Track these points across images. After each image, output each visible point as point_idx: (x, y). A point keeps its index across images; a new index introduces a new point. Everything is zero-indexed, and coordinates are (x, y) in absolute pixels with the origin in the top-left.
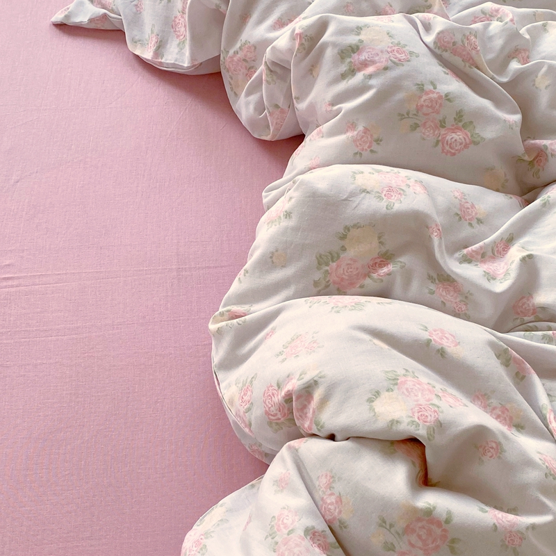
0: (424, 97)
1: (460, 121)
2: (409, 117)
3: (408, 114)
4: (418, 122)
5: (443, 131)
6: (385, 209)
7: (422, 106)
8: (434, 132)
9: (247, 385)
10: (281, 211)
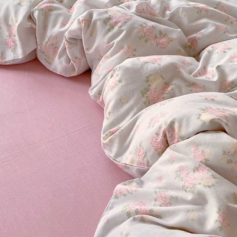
0: (145, 29)
1: (162, 34)
2: (143, 38)
3: (142, 37)
4: (146, 39)
5: (157, 40)
6: (158, 66)
7: (146, 32)
8: (154, 40)
9: (138, 149)
10: (116, 81)
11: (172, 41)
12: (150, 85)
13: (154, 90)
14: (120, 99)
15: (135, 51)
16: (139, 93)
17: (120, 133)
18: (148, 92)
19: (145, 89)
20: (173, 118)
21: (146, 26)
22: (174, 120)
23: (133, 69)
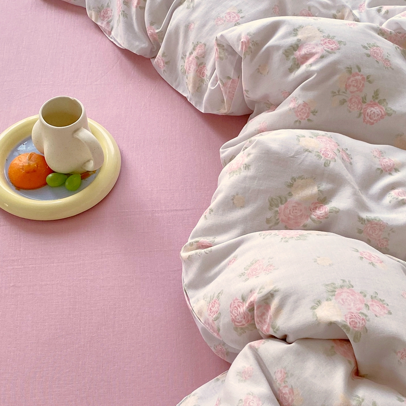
1: (377, 98)
2: (339, 95)
3: (339, 91)
4: (345, 98)
5: (364, 106)
6: (323, 166)
7: (350, 85)
8: (358, 105)
9: (214, 299)
10: (241, 164)
11: (389, 115)
12: (290, 194)
13: (294, 205)
14: (234, 196)
15: (314, 115)
16: (267, 201)
17: (206, 253)
18: (282, 204)
19: (280, 198)
20: (275, 287)
21: (356, 73)
22: (276, 291)
23: (277, 155)
